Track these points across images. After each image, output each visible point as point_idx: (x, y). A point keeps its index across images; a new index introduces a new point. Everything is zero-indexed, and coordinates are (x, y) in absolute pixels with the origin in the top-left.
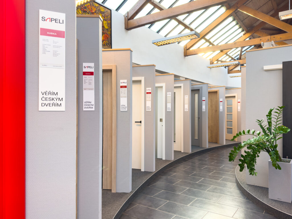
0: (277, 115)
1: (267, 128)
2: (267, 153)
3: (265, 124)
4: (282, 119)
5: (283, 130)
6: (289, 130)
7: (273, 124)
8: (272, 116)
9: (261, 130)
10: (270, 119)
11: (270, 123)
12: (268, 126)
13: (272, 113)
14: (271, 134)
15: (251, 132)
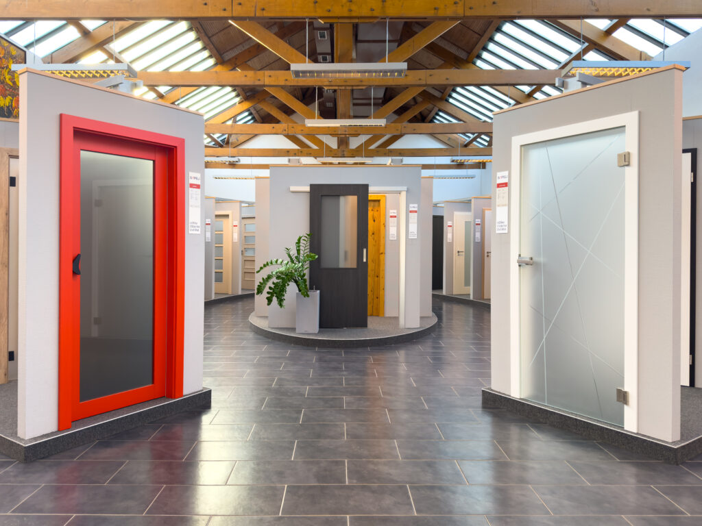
0: (305, 242)
1: (296, 257)
2: (295, 284)
3: (294, 252)
4: (308, 247)
5: (311, 257)
6: (317, 257)
7: (302, 252)
8: (301, 244)
9: (289, 259)
10: (299, 246)
11: (298, 251)
12: (296, 255)
13: (302, 241)
14: (299, 262)
15: (279, 262)
